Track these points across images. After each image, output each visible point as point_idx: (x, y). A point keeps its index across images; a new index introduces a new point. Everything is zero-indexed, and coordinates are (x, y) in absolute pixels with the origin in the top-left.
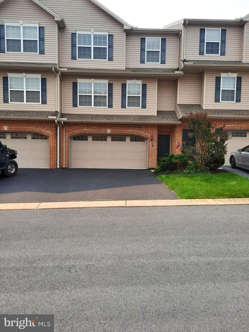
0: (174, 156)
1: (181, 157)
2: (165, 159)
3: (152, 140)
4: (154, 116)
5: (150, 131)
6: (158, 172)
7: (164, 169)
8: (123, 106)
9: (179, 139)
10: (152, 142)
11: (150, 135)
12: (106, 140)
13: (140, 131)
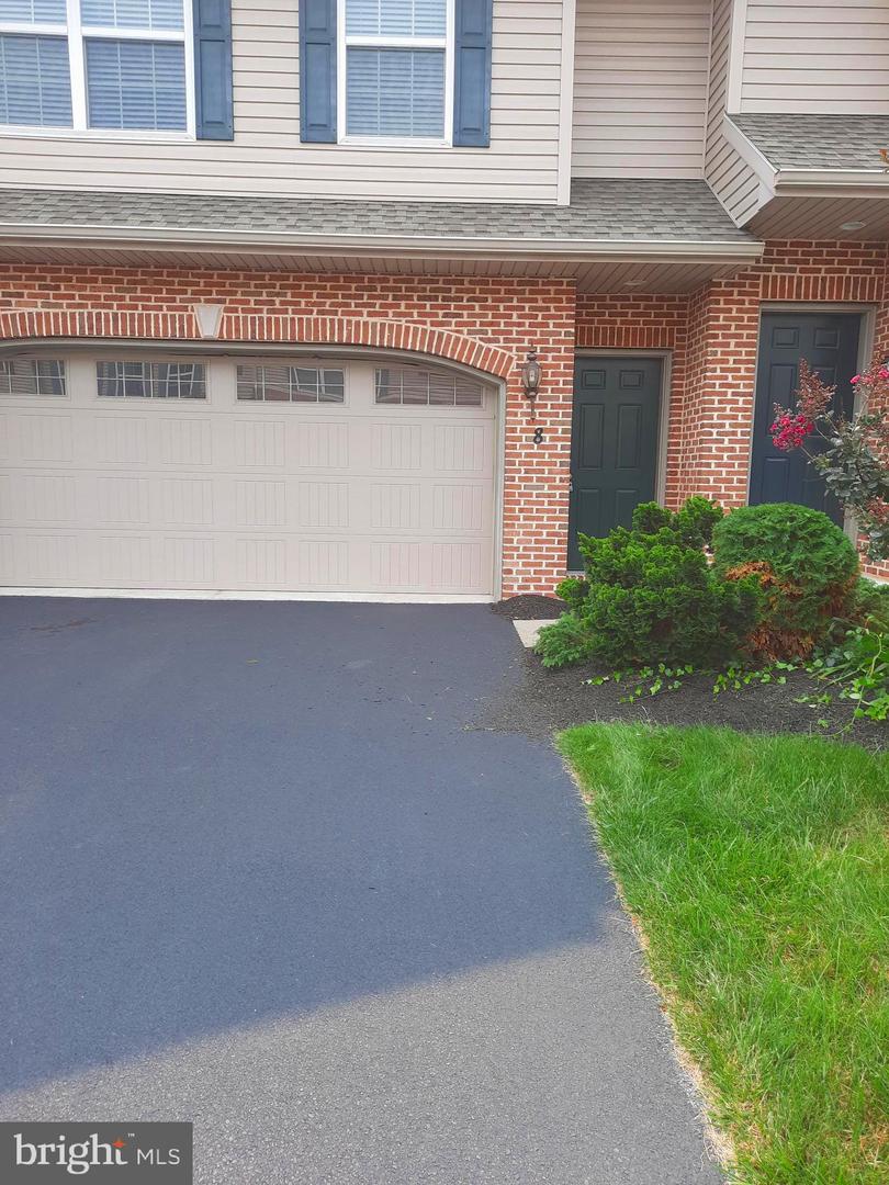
0: (718, 520)
1: (793, 536)
2: (633, 551)
3: (530, 391)
4: (549, 210)
5: (519, 325)
6: (570, 665)
7: (630, 646)
8: (316, 130)
9: (730, 386)
10: (533, 406)
11: (515, 357)
12: (199, 393)
13: (441, 324)
